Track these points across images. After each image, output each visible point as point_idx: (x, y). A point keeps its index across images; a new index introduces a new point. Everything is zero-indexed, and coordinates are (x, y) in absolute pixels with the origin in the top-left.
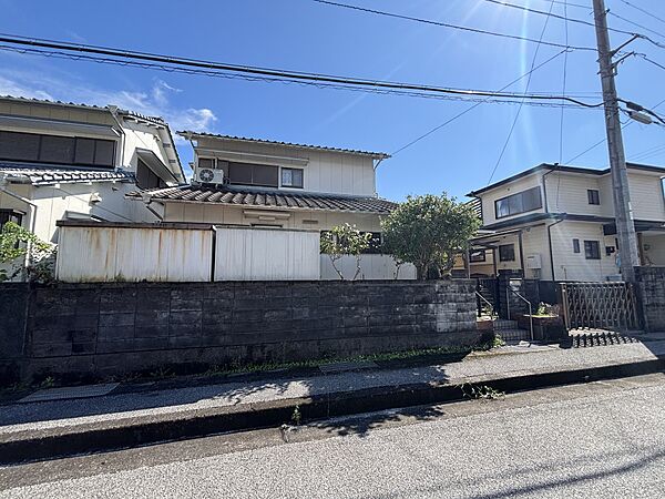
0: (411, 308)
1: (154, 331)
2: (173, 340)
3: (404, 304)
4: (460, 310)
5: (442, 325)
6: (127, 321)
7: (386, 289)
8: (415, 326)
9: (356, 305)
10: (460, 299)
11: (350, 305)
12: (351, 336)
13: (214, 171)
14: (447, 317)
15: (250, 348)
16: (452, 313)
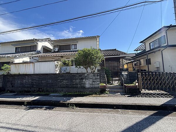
0: (78, 81)
1: (23, 84)
2: (26, 86)
3: (76, 79)
4: (93, 82)
5: (87, 86)
6: (19, 82)
7: (70, 76)
8: (79, 86)
9: (63, 80)
10: (94, 78)
11: (61, 80)
12: (61, 87)
13: (56, 48)
14: (89, 84)
15: (39, 89)
16: (91, 82)
